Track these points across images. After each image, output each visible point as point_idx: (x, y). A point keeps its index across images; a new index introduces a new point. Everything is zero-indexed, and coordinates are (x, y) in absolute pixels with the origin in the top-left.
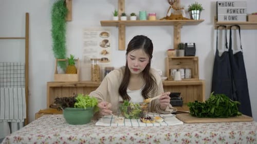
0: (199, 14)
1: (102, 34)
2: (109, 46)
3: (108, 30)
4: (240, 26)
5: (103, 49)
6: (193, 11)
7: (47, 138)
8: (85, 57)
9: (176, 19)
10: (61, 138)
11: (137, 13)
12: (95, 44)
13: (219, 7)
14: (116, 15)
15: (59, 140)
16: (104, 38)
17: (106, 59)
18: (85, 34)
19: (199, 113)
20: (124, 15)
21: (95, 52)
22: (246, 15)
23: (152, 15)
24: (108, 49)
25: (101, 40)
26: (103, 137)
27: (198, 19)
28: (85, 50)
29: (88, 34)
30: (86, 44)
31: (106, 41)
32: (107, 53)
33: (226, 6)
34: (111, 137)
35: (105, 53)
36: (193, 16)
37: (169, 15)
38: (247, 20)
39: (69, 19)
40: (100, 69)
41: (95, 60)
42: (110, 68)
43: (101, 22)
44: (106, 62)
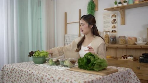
1: (112, 16)
2: (116, 23)
3: (115, 13)
5: (112, 25)
8: (104, 30)
12: (109, 23)
16: (114, 18)
17: (115, 31)
18: (104, 17)
20: (120, 3)
21: (109, 27)
24: (115, 25)
25: (111, 19)
30: (105, 23)
31: (115, 20)
32: (115, 27)
39: (96, 10)
40: (108, 37)
41: (106, 32)
42: (113, 36)
43: (105, 9)
44: (115, 33)
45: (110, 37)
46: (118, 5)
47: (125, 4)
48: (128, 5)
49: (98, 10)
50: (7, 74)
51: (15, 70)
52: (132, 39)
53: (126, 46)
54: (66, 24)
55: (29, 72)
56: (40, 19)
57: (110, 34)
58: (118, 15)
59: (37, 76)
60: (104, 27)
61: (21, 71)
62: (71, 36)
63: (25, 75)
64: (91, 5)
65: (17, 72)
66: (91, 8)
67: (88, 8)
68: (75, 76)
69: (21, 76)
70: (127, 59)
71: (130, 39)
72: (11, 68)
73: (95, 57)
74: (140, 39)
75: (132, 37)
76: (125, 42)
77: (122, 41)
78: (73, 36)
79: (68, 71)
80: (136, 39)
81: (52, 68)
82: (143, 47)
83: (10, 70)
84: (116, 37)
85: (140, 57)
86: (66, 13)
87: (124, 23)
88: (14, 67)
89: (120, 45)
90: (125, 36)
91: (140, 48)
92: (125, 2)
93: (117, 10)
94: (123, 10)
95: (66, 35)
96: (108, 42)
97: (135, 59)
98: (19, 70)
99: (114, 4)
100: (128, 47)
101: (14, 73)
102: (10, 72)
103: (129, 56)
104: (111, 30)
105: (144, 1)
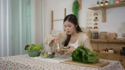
1: (94, 14)
2: (98, 20)
3: (97, 12)
5: (94, 22)
8: (87, 26)
12: (91, 20)
16: (96, 16)
17: (97, 27)
18: (87, 15)
20: (102, 3)
21: (92, 24)
24: (97, 22)
25: (93, 17)
28: (87, 23)
29: (88, 15)
30: (87, 20)
31: (97, 18)
32: (97, 24)
35: (96, 24)
39: (80, 9)
40: (91, 33)
41: (89, 28)
42: (95, 32)
43: (89, 8)
44: (96, 29)
45: (92, 32)
46: (100, 5)
47: (106, 4)
48: (109, 5)
49: (81, 9)
50: (3, 66)
51: (11, 63)
52: (112, 35)
53: (108, 40)
54: (52, 21)
55: (25, 64)
56: (30, 16)
57: (93, 30)
58: (99, 14)
59: (34, 68)
60: (87, 24)
61: (17, 63)
62: (57, 32)
63: (21, 68)
64: (75, 5)
65: (13, 64)
66: (75, 7)
67: (72, 7)
68: (71, 69)
69: (17, 68)
70: (108, 52)
71: (111, 34)
72: (6, 61)
73: (86, 51)
74: (120, 34)
75: (112, 33)
76: (106, 37)
77: (104, 36)
78: (58, 32)
79: (63, 64)
80: (116, 35)
81: (46, 61)
82: (123, 42)
83: (6, 63)
84: (98, 32)
85: (121, 50)
86: (52, 12)
87: (104, 20)
88: (10, 60)
89: (102, 39)
90: (106, 31)
91: (121, 42)
92: (107, 2)
93: (100, 9)
94: (104, 9)
95: (52, 31)
96: (91, 37)
97: (115, 52)
98: (15, 62)
99: (97, 4)
100: (109, 42)
101: (10, 65)
102: (6, 64)
103: (110, 49)
104: (93, 26)
105: (124, 1)
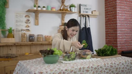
0: (74, 9)
1: (26, 16)
2: (30, 23)
3: (29, 14)
4: (89, 16)
5: (26, 25)
6: (71, 8)
7: (55, 71)
9: (65, 11)
10: (62, 70)
11: (46, 6)
12: (22, 22)
13: (81, 7)
14: (35, 6)
15: (61, 71)
16: (27, 18)
17: (28, 30)
18: (16, 16)
19: (103, 54)
20: (39, 7)
21: (23, 26)
22: (91, 11)
23: (54, 8)
25: (25, 19)
26: (80, 68)
27: (74, 11)
28: (16, 25)
29: (18, 16)
30: (17, 21)
31: (28, 20)
32: (29, 27)
33: (84, 6)
34: (84, 67)
35: (28, 26)
36: (72, 10)
37: (62, 8)
38: (92, 13)
39: (7, 7)
58: (31, 16)
87: (37, 24)
104: (25, 29)
